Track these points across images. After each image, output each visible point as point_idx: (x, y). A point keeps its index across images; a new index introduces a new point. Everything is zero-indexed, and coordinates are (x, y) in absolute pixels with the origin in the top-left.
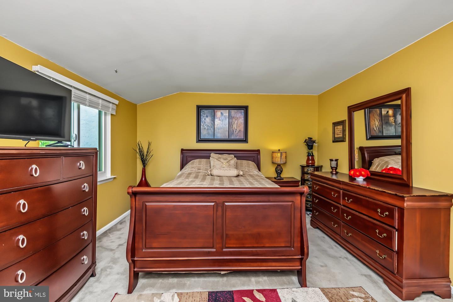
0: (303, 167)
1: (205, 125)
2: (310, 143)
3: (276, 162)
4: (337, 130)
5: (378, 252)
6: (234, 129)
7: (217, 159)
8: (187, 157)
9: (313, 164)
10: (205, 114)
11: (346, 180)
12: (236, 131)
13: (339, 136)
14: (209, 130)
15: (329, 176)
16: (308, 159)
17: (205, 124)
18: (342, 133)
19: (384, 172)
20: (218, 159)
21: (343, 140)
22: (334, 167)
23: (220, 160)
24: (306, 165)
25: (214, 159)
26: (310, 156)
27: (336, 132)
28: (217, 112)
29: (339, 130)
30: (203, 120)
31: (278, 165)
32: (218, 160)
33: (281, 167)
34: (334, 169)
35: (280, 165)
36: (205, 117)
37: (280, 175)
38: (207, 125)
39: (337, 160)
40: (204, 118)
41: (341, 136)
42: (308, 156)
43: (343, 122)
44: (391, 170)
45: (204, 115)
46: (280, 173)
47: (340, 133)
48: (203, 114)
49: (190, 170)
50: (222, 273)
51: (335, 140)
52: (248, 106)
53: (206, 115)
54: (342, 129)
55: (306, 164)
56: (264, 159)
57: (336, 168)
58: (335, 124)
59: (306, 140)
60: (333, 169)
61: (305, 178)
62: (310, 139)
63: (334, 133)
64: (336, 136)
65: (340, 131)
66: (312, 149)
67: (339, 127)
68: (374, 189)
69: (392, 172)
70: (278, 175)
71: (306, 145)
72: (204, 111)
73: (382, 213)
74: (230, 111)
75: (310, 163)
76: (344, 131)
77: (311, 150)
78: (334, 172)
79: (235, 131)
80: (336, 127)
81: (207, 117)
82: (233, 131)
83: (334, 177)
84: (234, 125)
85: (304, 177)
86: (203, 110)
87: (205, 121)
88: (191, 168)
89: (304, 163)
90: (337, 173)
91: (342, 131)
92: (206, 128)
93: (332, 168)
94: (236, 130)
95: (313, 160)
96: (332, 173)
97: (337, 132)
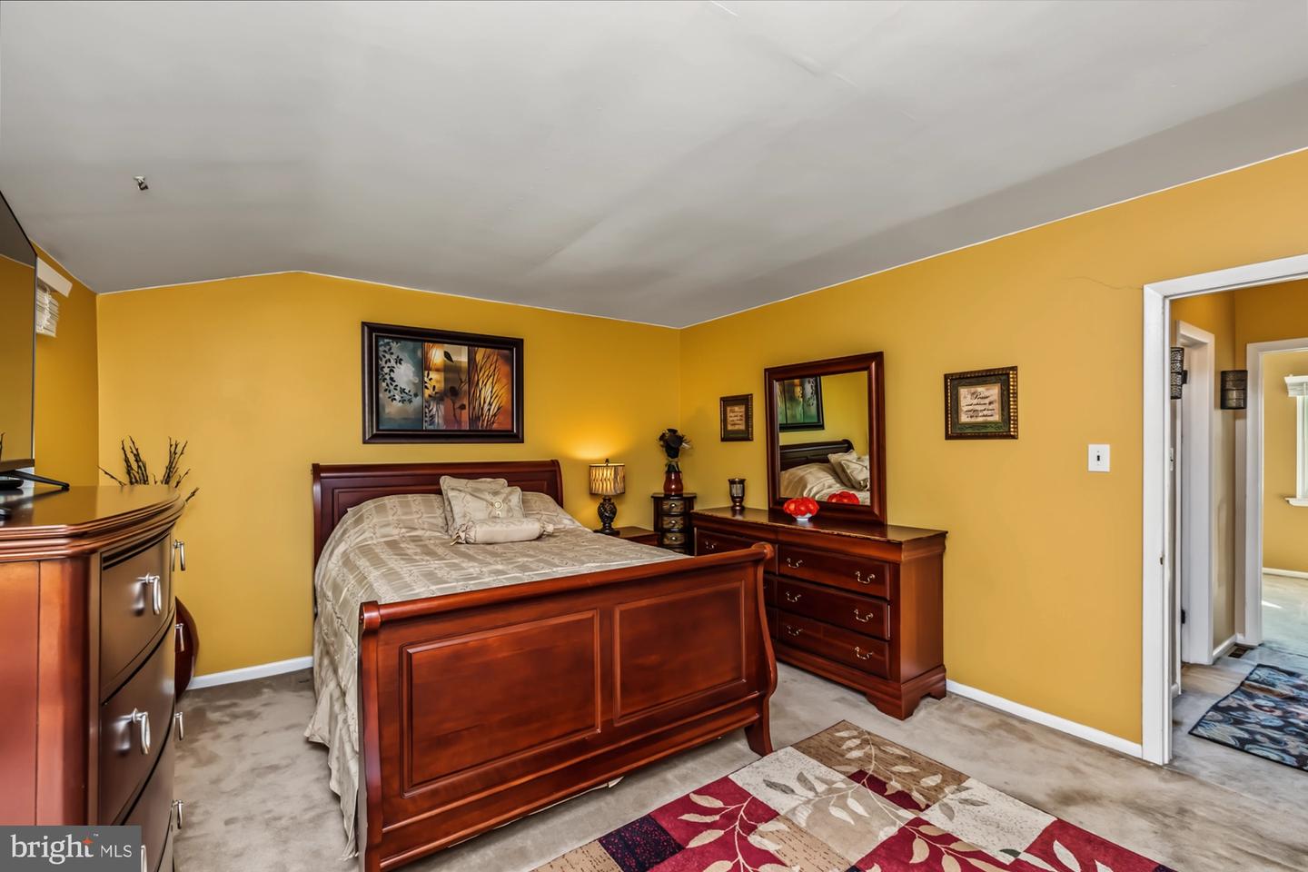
0: (657, 501)
1: (392, 387)
2: (672, 443)
3: (600, 492)
4: (732, 414)
5: (858, 649)
6: (484, 402)
7: (471, 494)
8: (337, 491)
9: (679, 493)
10: (392, 354)
11: (764, 520)
12: (489, 410)
13: (737, 427)
14: (406, 402)
15: (728, 515)
16: (668, 481)
17: (394, 384)
18: (743, 422)
19: (834, 501)
20: (474, 494)
21: (745, 436)
22: (738, 497)
23: (483, 496)
24: (663, 496)
25: (463, 494)
26: (673, 474)
27: (729, 419)
28: (430, 348)
29: (735, 414)
30: (386, 370)
31: (605, 500)
32: (476, 497)
33: (613, 504)
34: (738, 501)
35: (610, 500)
36: (393, 363)
37: (610, 524)
38: (398, 388)
39: (742, 482)
40: (389, 364)
41: (742, 427)
42: (668, 473)
43: (748, 399)
44: (845, 497)
45: (388, 356)
46: (612, 519)
47: (739, 422)
48: (385, 351)
49: (378, 535)
50: (612, 784)
51: (728, 437)
52: (522, 340)
53: (394, 357)
54: (743, 414)
55: (663, 491)
56: (571, 483)
57: (742, 499)
58: (727, 402)
59: (664, 434)
60: (734, 502)
61: (665, 526)
62: (673, 431)
63: (724, 421)
64: (730, 428)
65: (739, 418)
66: (677, 456)
67: (736, 409)
68: (849, 536)
69: (845, 501)
70: (604, 524)
71: (662, 446)
72: (388, 344)
73: (864, 578)
74: (473, 349)
75: (672, 490)
76: (748, 417)
77: (676, 460)
78: (738, 508)
79: (486, 408)
80: (729, 409)
81: (399, 361)
82: (482, 409)
83: (739, 517)
84: (483, 392)
85: (662, 524)
86: (386, 340)
87: (392, 373)
88: (382, 527)
89: (659, 489)
90: (743, 509)
91: (744, 418)
92: (397, 397)
93: (733, 498)
94: (490, 405)
95: (679, 481)
96: (733, 509)
97: (731, 419)
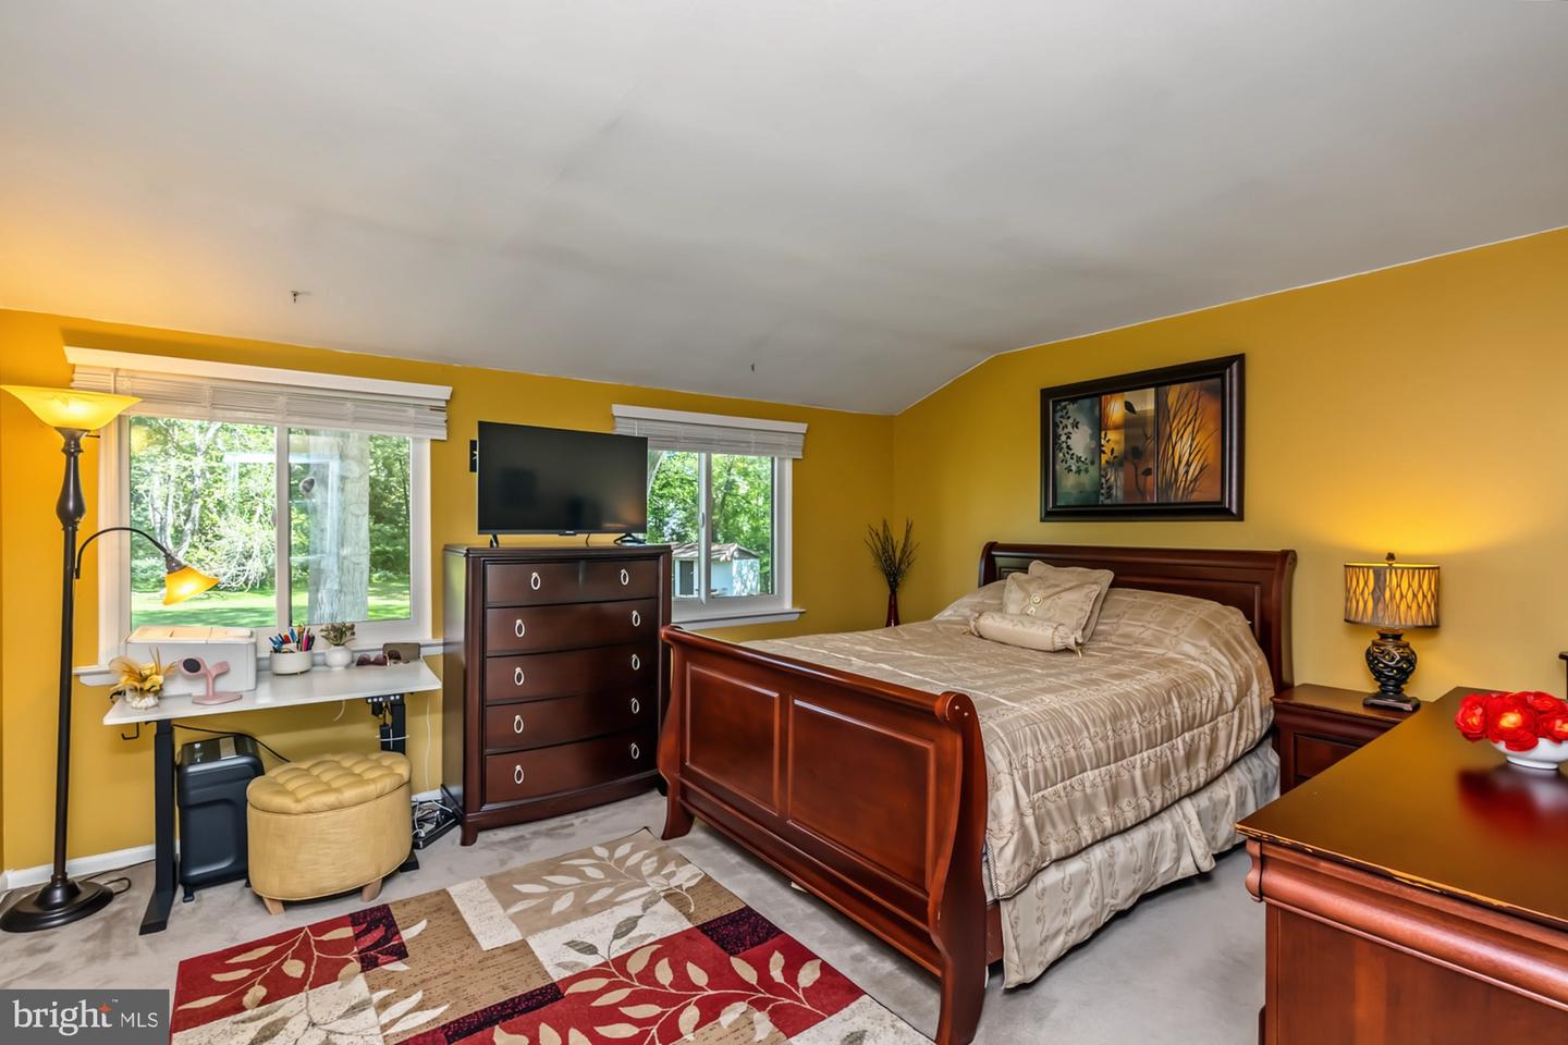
1: (1068, 457)
3: (1372, 620)
6: (1180, 462)
7: (1018, 583)
8: (1003, 570)
10: (1069, 418)
12: (1187, 472)
14: (1083, 473)
17: (1071, 452)
20: (1021, 584)
23: (1027, 587)
25: (1012, 582)
28: (1108, 402)
30: (1063, 438)
31: (1383, 636)
32: (1021, 587)
35: (1397, 636)
36: (1070, 429)
37: (1397, 686)
38: (1075, 457)
40: (1065, 431)
45: (1065, 422)
46: (1401, 679)
48: (1062, 417)
52: (1242, 355)
53: (1071, 421)
70: (1382, 685)
72: (1065, 407)
74: (1161, 389)
79: (1182, 470)
81: (1076, 425)
82: (1176, 473)
84: (1177, 448)
86: (1064, 404)
87: (1068, 441)
92: (1074, 468)
94: (1188, 465)
